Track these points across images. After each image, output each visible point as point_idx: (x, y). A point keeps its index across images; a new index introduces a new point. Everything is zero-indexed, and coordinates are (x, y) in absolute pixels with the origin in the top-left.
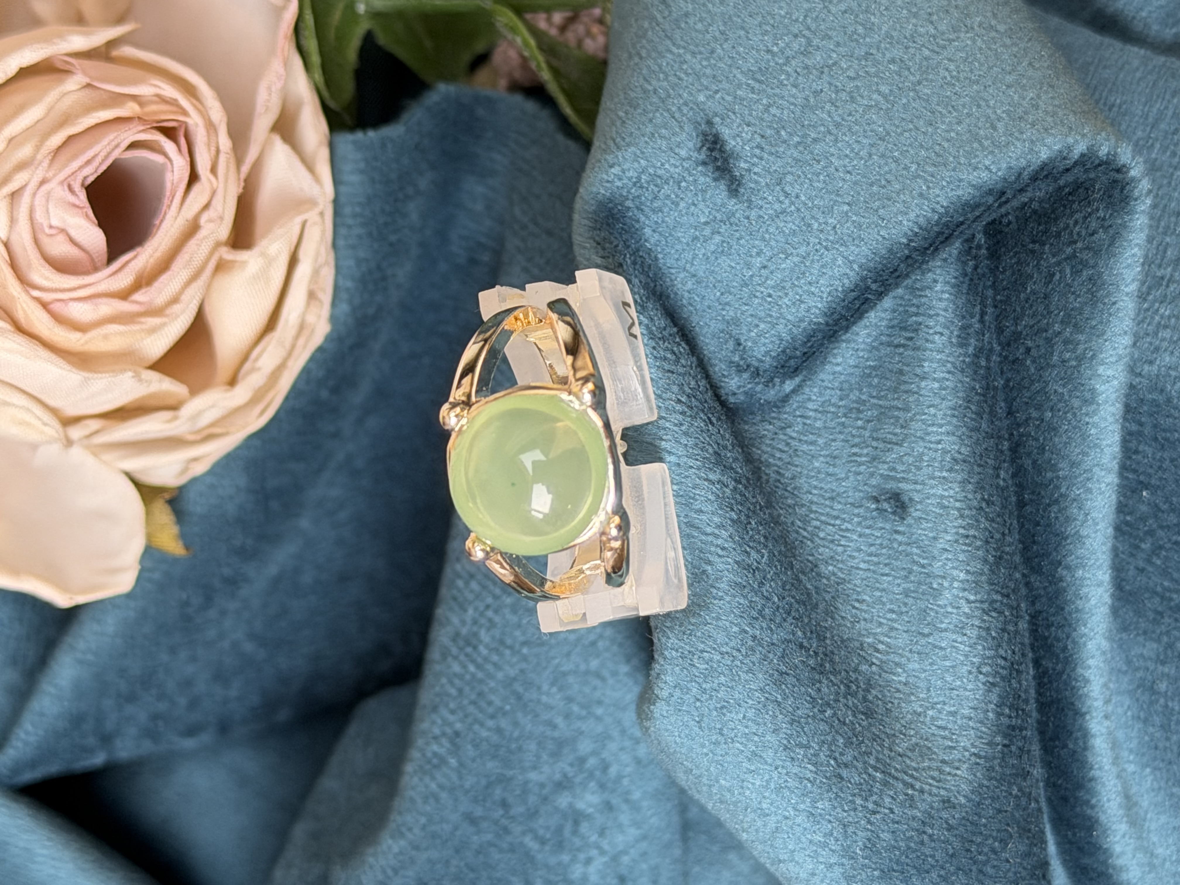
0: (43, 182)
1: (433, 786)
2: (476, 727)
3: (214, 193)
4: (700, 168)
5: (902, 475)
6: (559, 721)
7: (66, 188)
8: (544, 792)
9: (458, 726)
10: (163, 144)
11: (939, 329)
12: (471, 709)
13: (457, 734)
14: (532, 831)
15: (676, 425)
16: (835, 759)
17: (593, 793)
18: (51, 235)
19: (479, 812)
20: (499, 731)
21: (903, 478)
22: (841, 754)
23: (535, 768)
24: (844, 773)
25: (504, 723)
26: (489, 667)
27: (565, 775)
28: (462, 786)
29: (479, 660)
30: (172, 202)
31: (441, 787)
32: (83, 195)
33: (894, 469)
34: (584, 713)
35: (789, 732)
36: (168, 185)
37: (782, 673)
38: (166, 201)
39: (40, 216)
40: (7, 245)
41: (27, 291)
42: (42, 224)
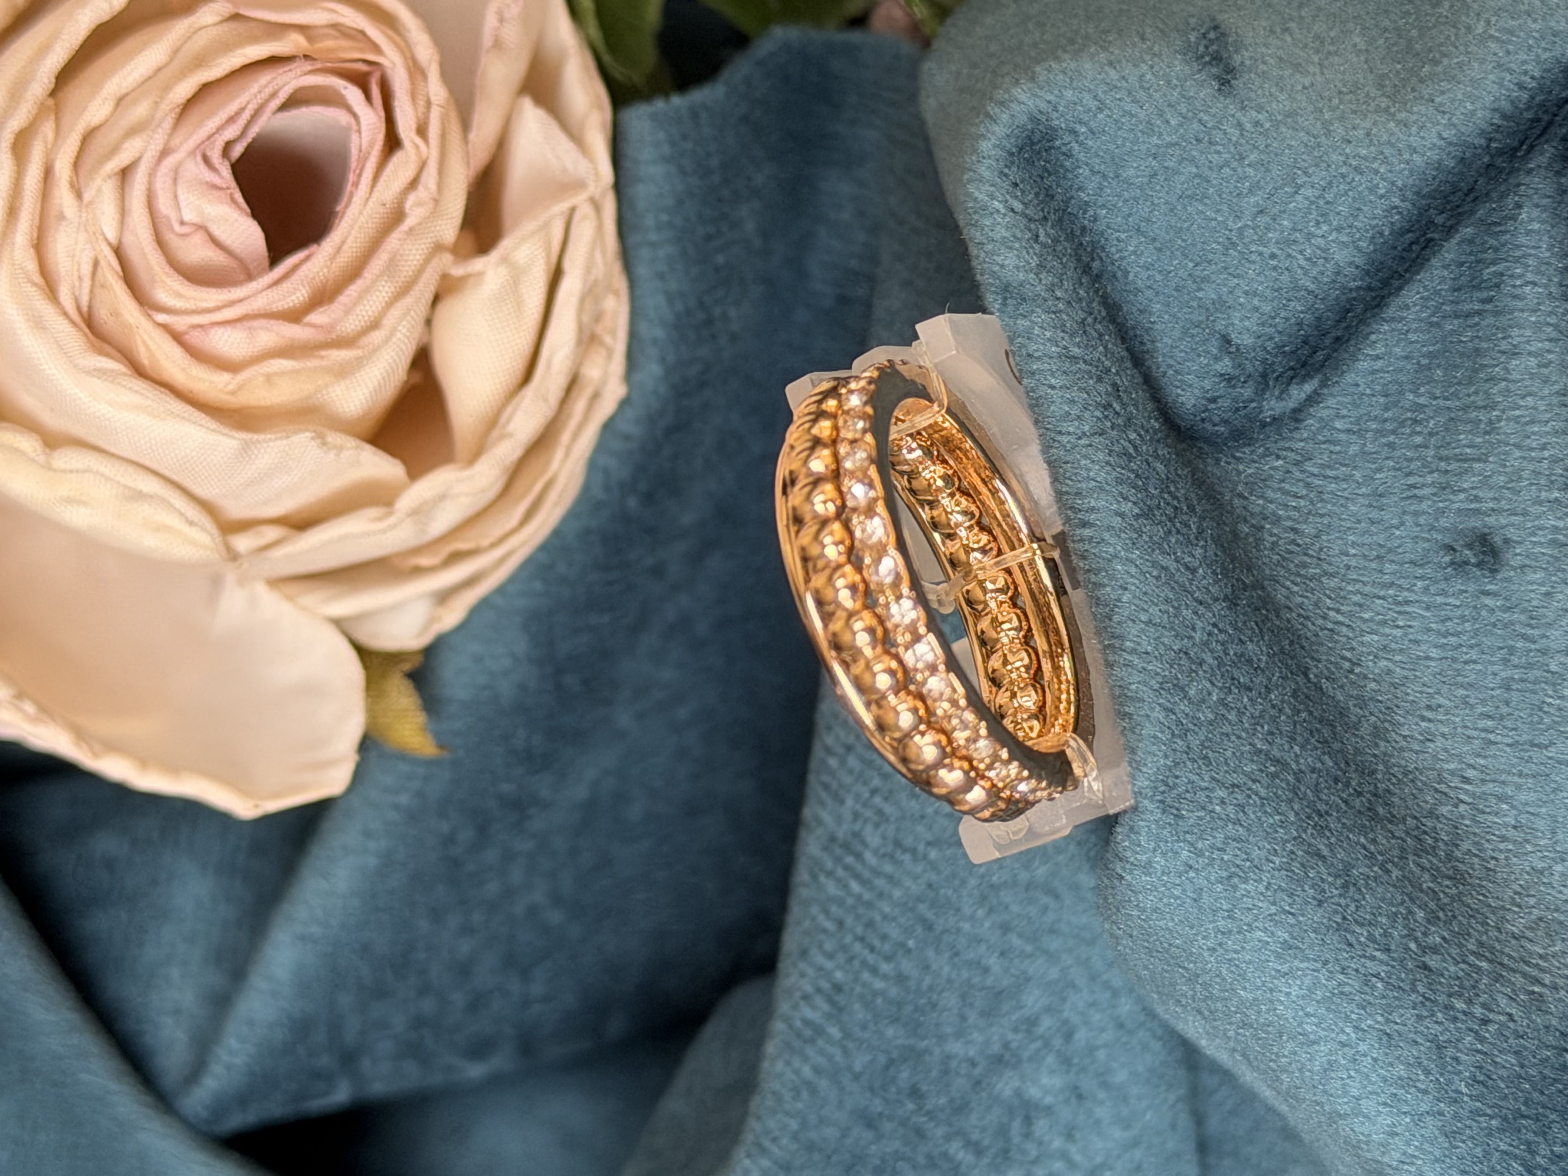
0: (165, 153)
1: (807, 1071)
2: (866, 976)
3: (422, 166)
5: (1491, 505)
6: (993, 961)
7: (199, 158)
8: (977, 1071)
9: (839, 975)
10: (344, 92)
11: (1529, 277)
12: (857, 947)
13: (838, 988)
14: (960, 1133)
16: (1416, 941)
17: (1052, 1072)
18: (182, 236)
19: (877, 1106)
20: (901, 979)
21: (1493, 510)
22: (1424, 934)
23: (959, 1034)
24: (1433, 962)
25: (907, 966)
26: (880, 882)
27: (1006, 1046)
28: (849, 1069)
29: (867, 874)
30: (360, 175)
31: (817, 1070)
32: (226, 172)
33: (1477, 499)
34: (1029, 948)
36: (354, 152)
38: (351, 177)
39: (164, 205)
40: (118, 251)
41: (149, 315)
42: (168, 218)
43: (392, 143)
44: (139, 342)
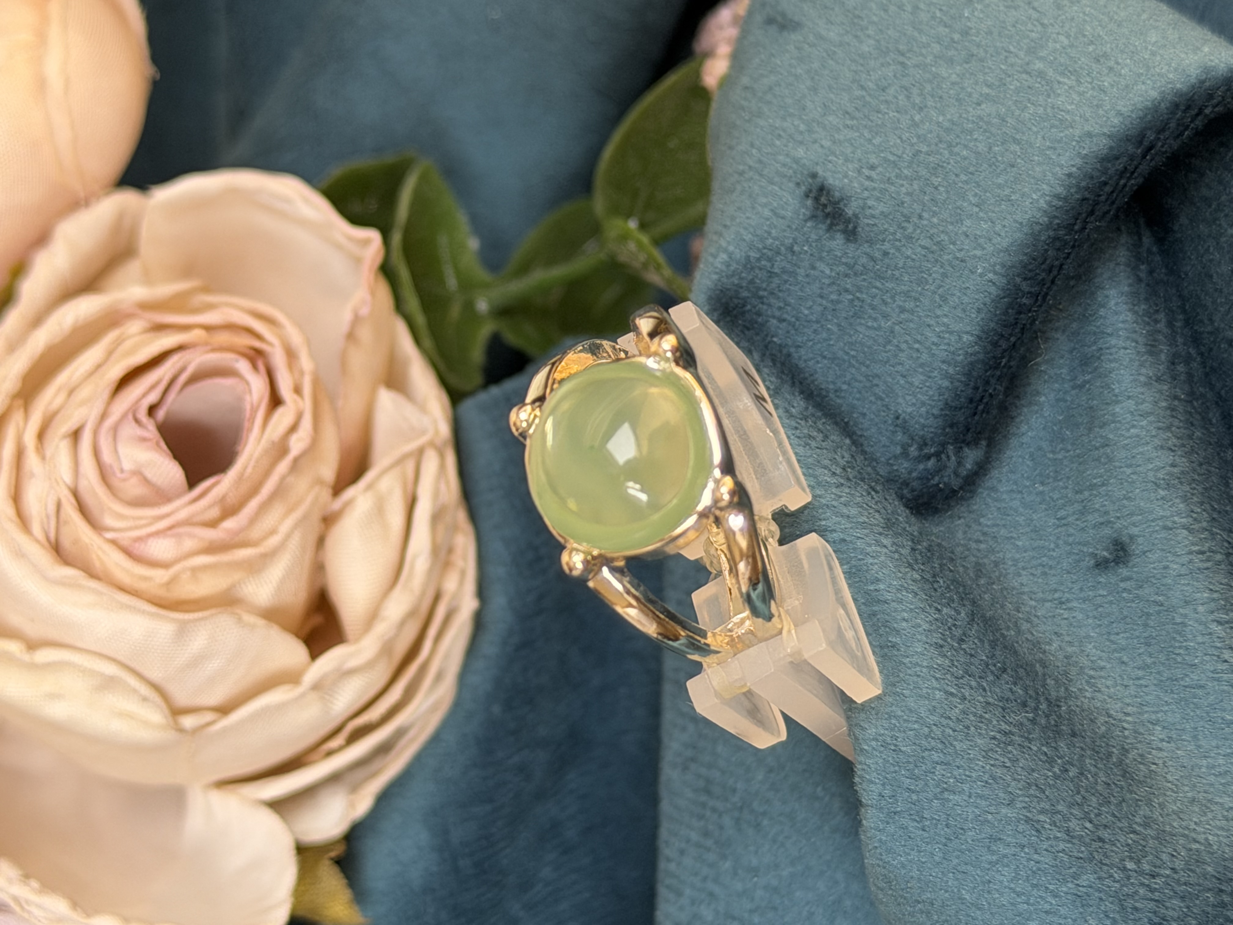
0: (103, 417)
3: (300, 415)
4: (809, 224)
5: (1116, 514)
7: (131, 419)
10: (237, 365)
11: (1121, 343)
15: (834, 500)
16: (1091, 822)
18: (124, 480)
21: (1118, 518)
22: (1097, 815)
24: (1105, 834)
30: (253, 424)
32: (152, 427)
33: (1106, 513)
35: (1027, 799)
36: (248, 407)
37: (1006, 734)
38: (246, 424)
39: (107, 456)
40: (75, 494)
41: (100, 534)
42: (111, 466)
43: (276, 401)
44: (94, 557)
